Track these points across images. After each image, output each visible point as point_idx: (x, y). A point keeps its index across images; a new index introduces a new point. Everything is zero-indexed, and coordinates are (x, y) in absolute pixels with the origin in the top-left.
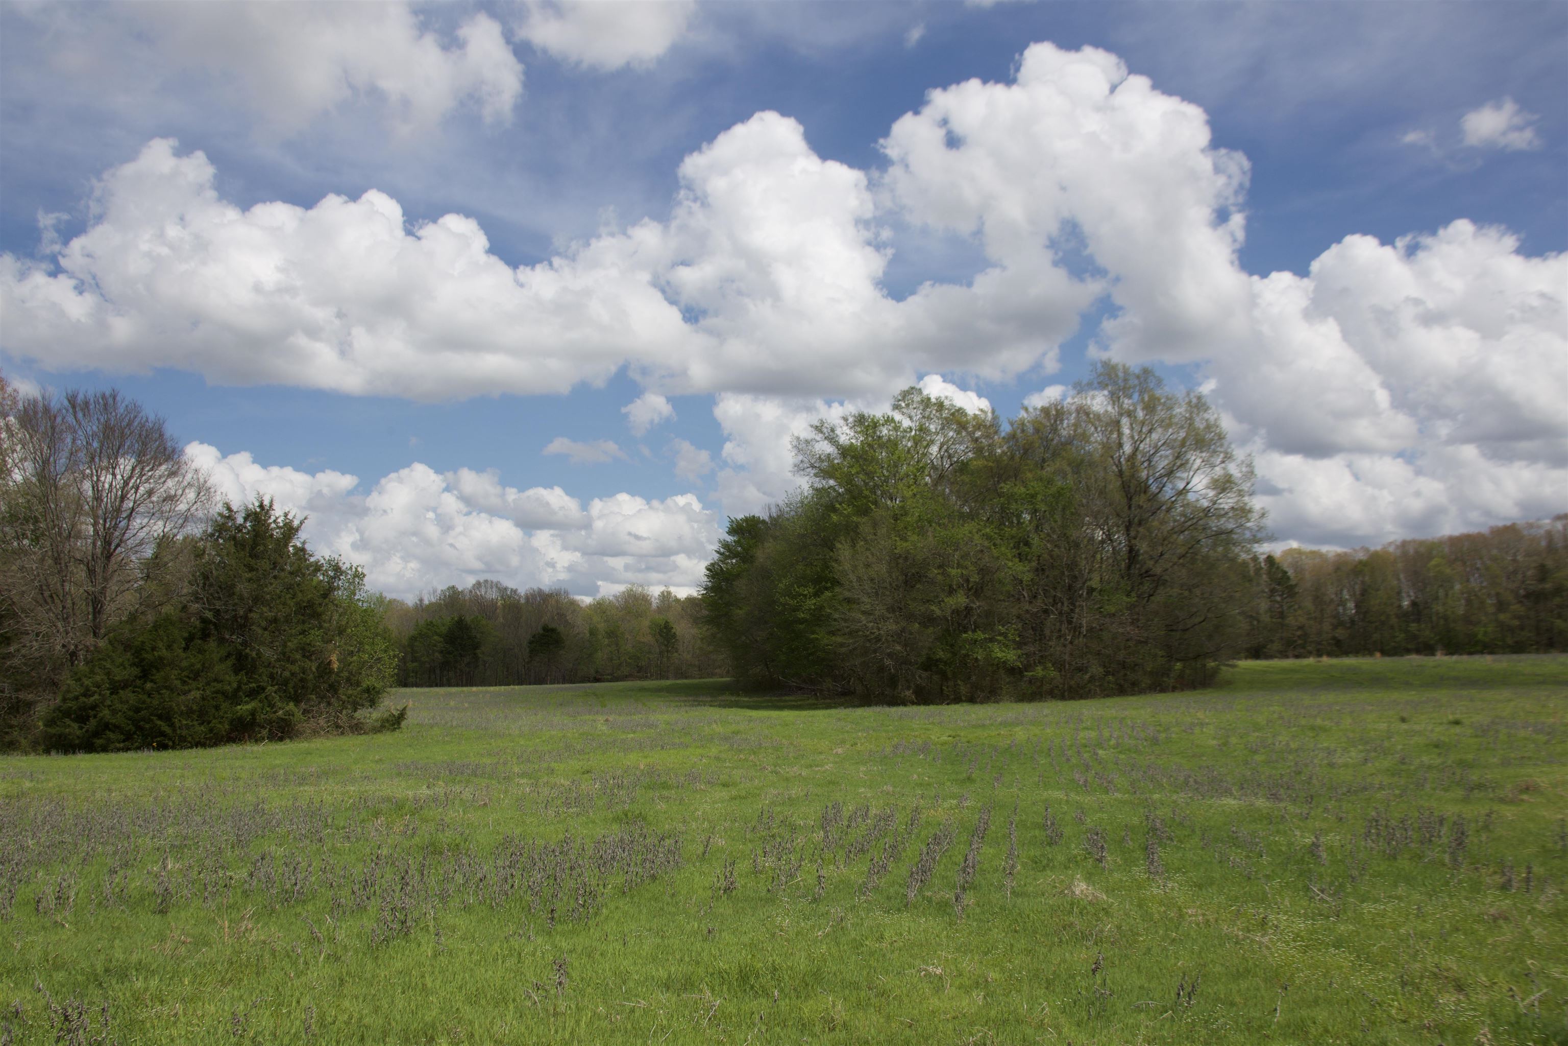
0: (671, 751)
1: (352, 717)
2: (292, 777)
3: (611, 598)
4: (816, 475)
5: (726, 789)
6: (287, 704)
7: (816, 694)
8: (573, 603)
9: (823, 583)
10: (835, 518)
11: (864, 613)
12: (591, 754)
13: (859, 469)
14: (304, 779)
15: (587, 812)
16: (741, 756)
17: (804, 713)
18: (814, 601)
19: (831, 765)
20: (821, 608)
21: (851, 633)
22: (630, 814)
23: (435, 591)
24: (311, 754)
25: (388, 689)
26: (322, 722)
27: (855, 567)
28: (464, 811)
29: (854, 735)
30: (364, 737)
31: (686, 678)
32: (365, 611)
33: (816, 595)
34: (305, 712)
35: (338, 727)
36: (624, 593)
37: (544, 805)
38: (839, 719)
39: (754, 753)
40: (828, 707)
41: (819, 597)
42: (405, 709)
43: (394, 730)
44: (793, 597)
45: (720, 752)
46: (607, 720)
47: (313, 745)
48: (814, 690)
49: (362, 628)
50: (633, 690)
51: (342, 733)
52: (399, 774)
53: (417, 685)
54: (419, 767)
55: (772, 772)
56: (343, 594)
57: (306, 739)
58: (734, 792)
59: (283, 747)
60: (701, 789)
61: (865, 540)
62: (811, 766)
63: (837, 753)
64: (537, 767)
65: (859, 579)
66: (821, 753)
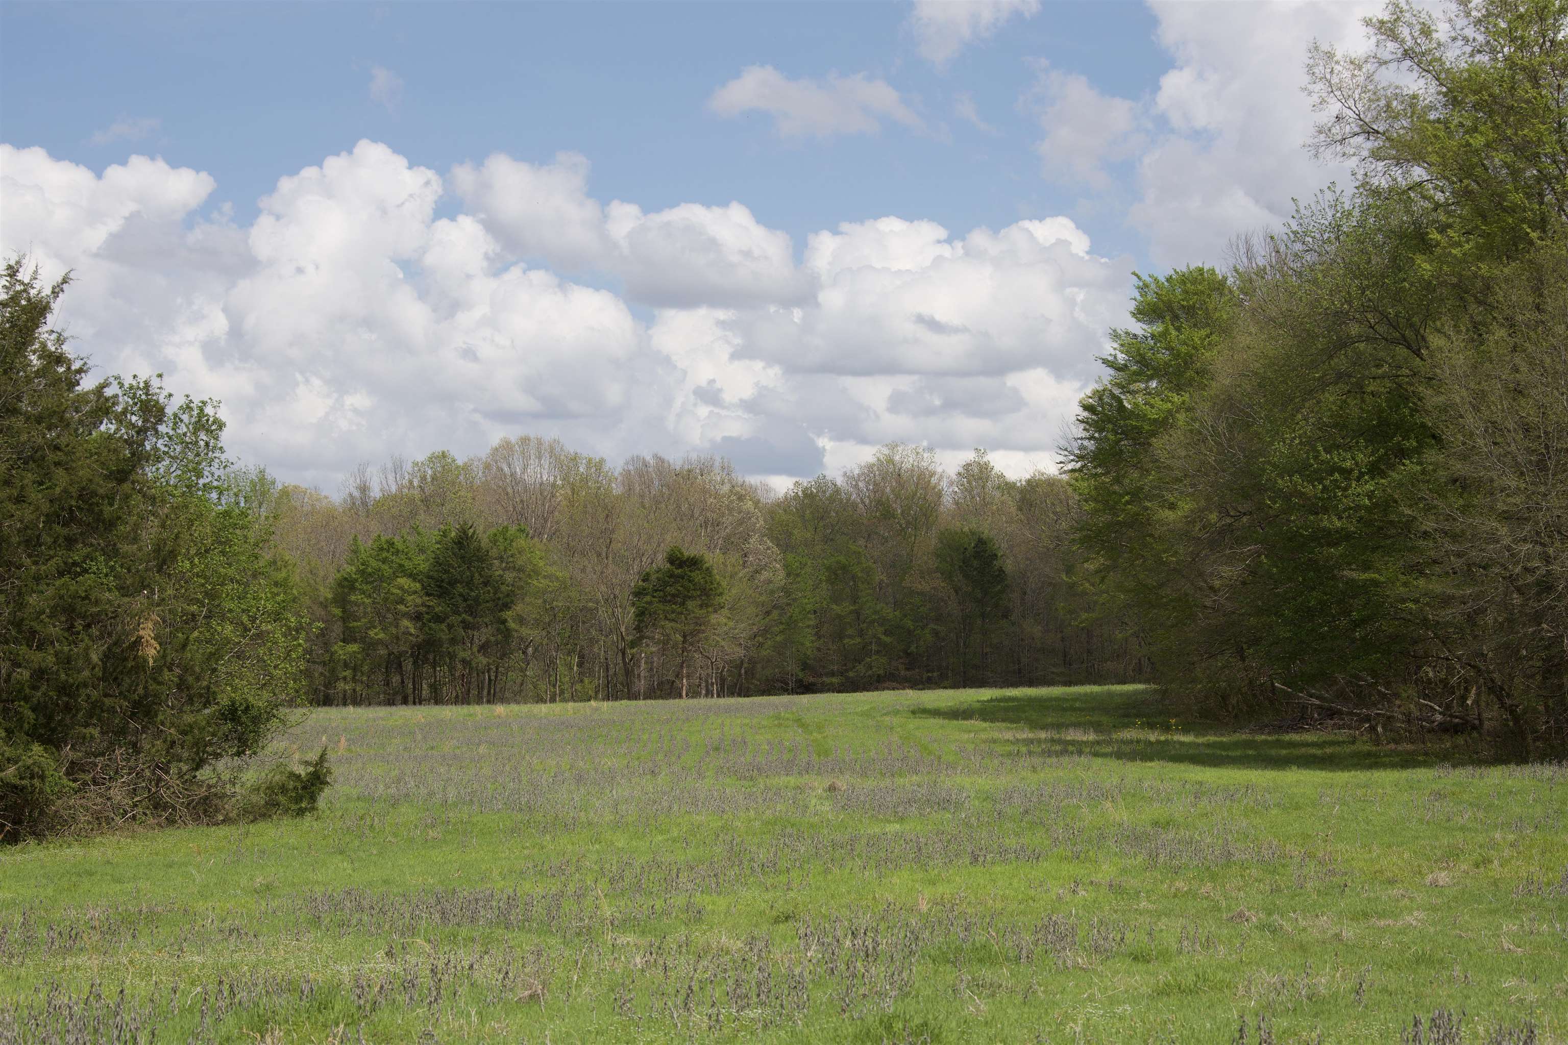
0: (997, 869)
1: (193, 780)
2: (42, 933)
3: (840, 481)
4: (1376, 155)
5: (1141, 967)
6: (27, 749)
7: (1373, 729)
8: (741, 494)
9: (1397, 438)
10: (1425, 266)
11: (1506, 517)
12: (794, 874)
13: (1492, 135)
14: (75, 938)
15: (790, 1018)
16: (1179, 884)
17: (1342, 777)
18: (1370, 487)
19: (1422, 915)
20: (1386, 505)
21: (1469, 572)
22: (898, 1026)
23: (397, 467)
24: (90, 874)
25: (283, 711)
26: (118, 794)
27: (1480, 397)
28: (480, 1014)
29: (1480, 839)
30: (223, 831)
31: (1031, 683)
32: (227, 514)
33: (1375, 470)
34: (74, 769)
35: (158, 805)
36: (870, 467)
37: (680, 1000)
38: (1439, 795)
39: (1213, 878)
40: (1407, 762)
41: (1383, 474)
42: (322, 758)
43: (301, 812)
44: (1314, 477)
45: (1124, 871)
46: (832, 788)
47: (95, 854)
48: (1368, 719)
49: (216, 558)
50: (896, 713)
51: (171, 822)
52: (316, 921)
53: (356, 701)
54: (366, 904)
55: (1262, 927)
56: (168, 472)
57: (82, 837)
58: (1164, 975)
59: (18, 857)
60: (1076, 966)
61: (1510, 324)
62: (1366, 915)
63: (1435, 884)
64: (659, 904)
65: (1494, 428)
66: (1391, 882)
